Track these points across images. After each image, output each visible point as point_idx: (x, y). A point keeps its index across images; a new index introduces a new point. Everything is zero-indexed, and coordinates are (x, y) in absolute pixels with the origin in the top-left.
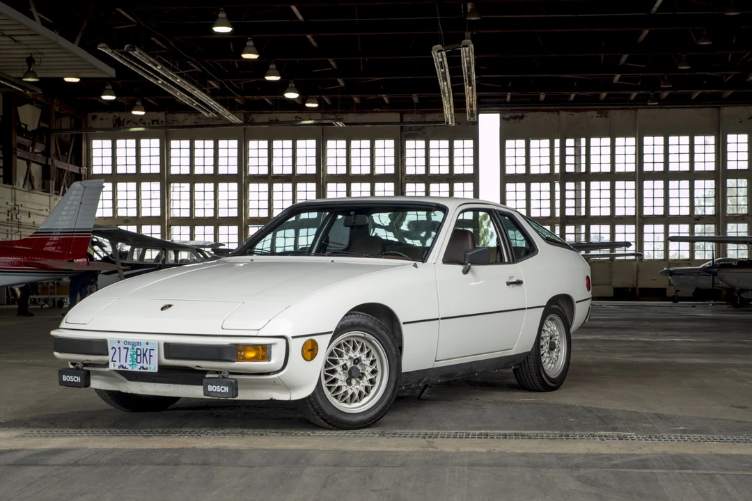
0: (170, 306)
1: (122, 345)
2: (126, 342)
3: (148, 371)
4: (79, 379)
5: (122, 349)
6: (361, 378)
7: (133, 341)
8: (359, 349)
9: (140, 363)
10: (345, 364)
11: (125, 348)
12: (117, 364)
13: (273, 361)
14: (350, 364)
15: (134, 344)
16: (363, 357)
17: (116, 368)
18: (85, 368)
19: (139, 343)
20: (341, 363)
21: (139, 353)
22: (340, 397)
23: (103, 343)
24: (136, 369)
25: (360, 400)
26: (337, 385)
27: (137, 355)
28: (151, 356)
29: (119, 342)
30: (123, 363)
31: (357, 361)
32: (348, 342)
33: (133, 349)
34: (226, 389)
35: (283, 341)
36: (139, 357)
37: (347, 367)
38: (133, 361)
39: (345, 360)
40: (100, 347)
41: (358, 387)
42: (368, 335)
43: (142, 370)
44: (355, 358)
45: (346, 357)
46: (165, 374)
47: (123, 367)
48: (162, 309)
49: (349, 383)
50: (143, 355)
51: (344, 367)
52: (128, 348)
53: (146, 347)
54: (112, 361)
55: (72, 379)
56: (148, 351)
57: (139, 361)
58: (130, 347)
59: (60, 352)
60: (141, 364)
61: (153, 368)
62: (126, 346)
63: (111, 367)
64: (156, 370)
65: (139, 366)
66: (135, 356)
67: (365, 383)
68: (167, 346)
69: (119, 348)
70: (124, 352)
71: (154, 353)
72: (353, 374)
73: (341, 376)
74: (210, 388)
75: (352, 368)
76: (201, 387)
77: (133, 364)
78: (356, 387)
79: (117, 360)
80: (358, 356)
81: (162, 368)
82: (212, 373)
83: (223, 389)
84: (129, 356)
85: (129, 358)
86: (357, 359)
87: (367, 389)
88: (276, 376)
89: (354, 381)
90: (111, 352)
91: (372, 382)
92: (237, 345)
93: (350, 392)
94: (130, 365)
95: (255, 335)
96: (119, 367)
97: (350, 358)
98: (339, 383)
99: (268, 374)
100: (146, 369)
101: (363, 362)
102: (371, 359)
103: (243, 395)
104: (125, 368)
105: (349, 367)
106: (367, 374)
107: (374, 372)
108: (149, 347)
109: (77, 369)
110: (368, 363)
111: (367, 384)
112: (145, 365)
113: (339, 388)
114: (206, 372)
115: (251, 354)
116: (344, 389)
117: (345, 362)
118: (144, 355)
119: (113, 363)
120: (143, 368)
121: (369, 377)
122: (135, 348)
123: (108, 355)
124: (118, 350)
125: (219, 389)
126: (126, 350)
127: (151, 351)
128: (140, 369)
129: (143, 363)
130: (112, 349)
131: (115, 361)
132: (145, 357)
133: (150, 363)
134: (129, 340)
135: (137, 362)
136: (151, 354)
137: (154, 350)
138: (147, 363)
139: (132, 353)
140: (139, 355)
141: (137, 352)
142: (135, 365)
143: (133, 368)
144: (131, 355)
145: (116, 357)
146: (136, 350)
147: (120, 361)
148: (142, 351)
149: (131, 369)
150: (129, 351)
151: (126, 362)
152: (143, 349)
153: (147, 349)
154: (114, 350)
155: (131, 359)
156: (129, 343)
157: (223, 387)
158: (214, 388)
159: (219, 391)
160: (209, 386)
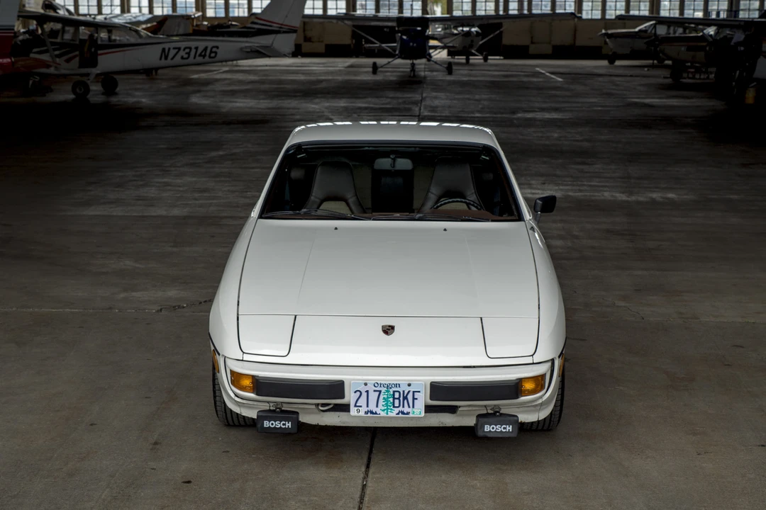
3: (411, 415)
5: (371, 393)
7: (387, 383)
9: (398, 407)
11: (375, 391)
12: (363, 409)
15: (388, 387)
17: (362, 413)
19: (398, 385)
21: (397, 395)
23: (339, 384)
24: (394, 413)
27: (394, 399)
28: (414, 399)
29: (366, 384)
30: (372, 407)
33: (388, 391)
36: (397, 401)
38: (387, 406)
43: (401, 415)
47: (372, 412)
50: (401, 397)
52: (380, 392)
53: (407, 389)
54: (355, 406)
55: (278, 424)
56: (411, 394)
58: (383, 390)
60: (401, 409)
61: (418, 412)
62: (377, 389)
63: (354, 412)
64: (423, 415)
65: (397, 410)
66: (391, 400)
68: (434, 386)
69: (367, 392)
70: (373, 396)
71: (420, 396)
74: (489, 429)
77: (387, 409)
79: (364, 405)
83: (504, 428)
84: (381, 400)
90: (352, 396)
94: (383, 410)
96: (366, 413)
100: (408, 413)
104: (376, 413)
108: (412, 389)
112: (406, 409)
115: (531, 387)
118: (405, 398)
119: (356, 408)
120: (403, 413)
122: (391, 391)
123: (345, 397)
124: (364, 395)
125: (499, 428)
126: (378, 393)
127: (415, 393)
128: (398, 414)
129: (403, 407)
130: (355, 392)
131: (361, 406)
132: (406, 401)
133: (413, 407)
134: (382, 382)
135: (394, 407)
136: (415, 397)
137: (419, 392)
138: (409, 407)
139: (385, 396)
140: (397, 399)
141: (394, 395)
142: (391, 409)
143: (387, 414)
144: (384, 398)
145: (362, 401)
146: (392, 393)
147: (368, 406)
148: (402, 393)
149: (385, 415)
150: (382, 394)
151: (377, 406)
152: (404, 391)
153: (409, 391)
154: (358, 393)
155: (384, 403)
156: (381, 385)
157: (505, 426)
158: (493, 428)
159: (499, 430)
160: (486, 426)
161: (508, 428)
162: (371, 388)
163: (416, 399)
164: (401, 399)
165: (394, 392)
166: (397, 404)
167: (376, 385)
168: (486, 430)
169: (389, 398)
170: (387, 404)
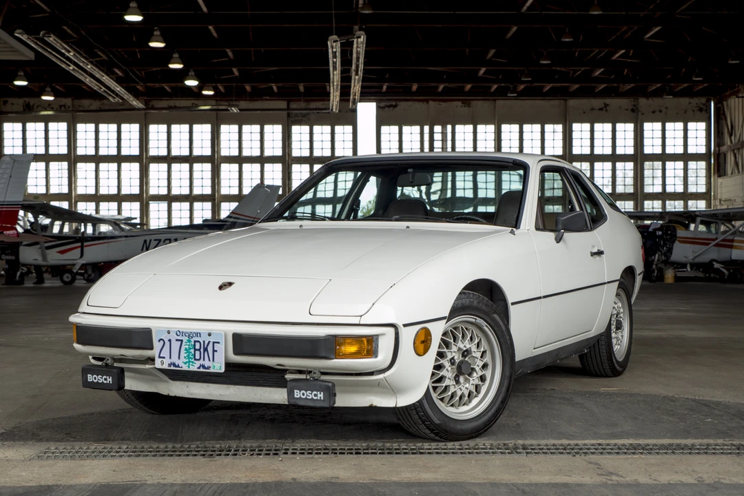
0: (230, 284)
2: (179, 333)
3: (211, 370)
4: (110, 380)
5: (173, 342)
6: (470, 375)
7: (189, 331)
8: (469, 338)
9: (199, 360)
10: (453, 358)
11: (177, 340)
12: (167, 361)
13: (381, 356)
14: (458, 358)
15: (190, 335)
16: (474, 349)
17: (165, 366)
18: (115, 365)
19: (199, 334)
20: (450, 356)
21: (197, 347)
22: (447, 400)
23: (147, 333)
24: (194, 367)
25: (470, 402)
26: (444, 385)
27: (195, 350)
28: (214, 351)
29: (169, 332)
30: (175, 359)
31: (466, 353)
32: (455, 328)
33: (189, 341)
34: (321, 395)
35: (392, 330)
36: (197, 353)
37: (455, 361)
38: (189, 358)
39: (453, 353)
40: (142, 338)
41: (467, 385)
42: (479, 321)
43: (202, 370)
44: (465, 349)
45: (454, 349)
47: (174, 365)
48: (221, 288)
49: (458, 382)
50: (203, 348)
51: (452, 361)
52: (182, 341)
53: (207, 339)
55: (100, 379)
56: (211, 345)
57: (197, 357)
58: (185, 339)
59: (83, 344)
60: (201, 362)
61: (218, 366)
62: (179, 338)
63: (158, 364)
64: (223, 370)
65: (198, 364)
66: (192, 351)
67: (475, 379)
68: (237, 337)
69: (170, 340)
70: (176, 345)
71: (220, 348)
72: (463, 370)
73: (448, 372)
74: (297, 394)
75: (461, 362)
76: (285, 391)
77: (189, 362)
78: (466, 386)
79: (167, 356)
80: (468, 346)
81: (229, 366)
82: (292, 373)
83: (316, 395)
84: (183, 351)
85: (183, 354)
86: (466, 351)
87: (477, 388)
88: (381, 376)
89: (462, 379)
90: (157, 345)
91: (482, 379)
92: (335, 336)
93: (459, 393)
94: (185, 363)
95: (357, 322)
96: (170, 365)
97: (459, 349)
98: (447, 382)
99: (371, 374)
100: (209, 368)
101: (474, 354)
102: (482, 350)
104: (178, 366)
105: (457, 361)
106: (477, 369)
107: (485, 366)
108: (212, 339)
109: (105, 366)
110: (479, 355)
111: (477, 382)
112: (207, 363)
113: (447, 388)
114: (285, 371)
115: (353, 349)
116: (452, 390)
117: (454, 354)
118: (206, 350)
119: (161, 360)
120: (204, 367)
121: (480, 374)
122: (192, 340)
123: (152, 348)
124: (167, 344)
125: (310, 395)
126: (180, 342)
127: (215, 344)
128: (199, 368)
129: (204, 360)
130: (159, 341)
131: (164, 358)
132: (206, 352)
133: (213, 360)
134: (184, 331)
135: (195, 359)
136: (215, 349)
137: (219, 343)
138: (209, 360)
139: (187, 347)
140: (198, 350)
141: (195, 345)
142: (193, 362)
143: (189, 367)
144: (186, 349)
145: (165, 353)
146: (193, 343)
147: (170, 358)
148: (202, 343)
149: (186, 369)
150: (184, 344)
151: (179, 358)
152: (204, 342)
153: (209, 342)
154: (162, 342)
155: (186, 355)
156: (183, 333)
157: (316, 393)
158: (303, 394)
159: (310, 398)
160: (296, 391)
161: (319, 395)
162: (173, 337)
163: (216, 351)
164: (202, 350)
165: (195, 342)
167: (178, 334)
168: (296, 396)
169: (190, 349)
170: (188, 356)
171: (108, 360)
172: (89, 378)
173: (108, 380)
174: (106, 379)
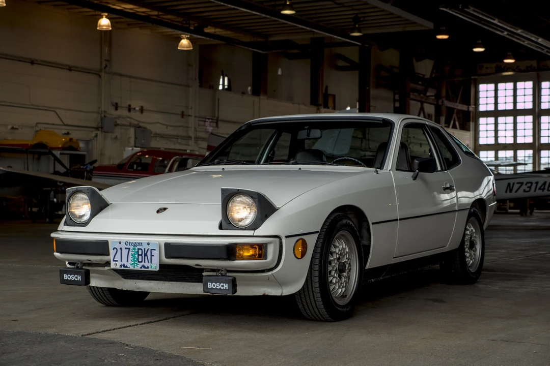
0: (165, 209)
1: (123, 246)
2: (127, 243)
3: (150, 269)
4: (79, 278)
5: (124, 250)
7: (134, 242)
9: (141, 262)
11: (126, 248)
12: (119, 263)
15: (135, 245)
17: (118, 267)
18: (84, 267)
19: (141, 244)
21: (140, 253)
23: (105, 244)
24: (138, 267)
27: (139, 255)
28: (152, 255)
29: (120, 243)
30: (124, 262)
33: (134, 249)
34: (226, 286)
35: (277, 240)
36: (140, 257)
38: (134, 261)
40: (102, 248)
43: (143, 269)
46: (166, 273)
47: (124, 266)
48: (158, 212)
50: (145, 254)
52: (129, 249)
53: (147, 247)
54: (114, 261)
55: (72, 277)
56: (150, 251)
58: (131, 247)
59: (61, 252)
60: (143, 263)
61: (154, 266)
62: (127, 247)
63: (113, 266)
64: (158, 269)
65: (140, 265)
66: (136, 256)
68: (167, 245)
69: (121, 249)
70: (125, 252)
71: (155, 253)
74: (210, 285)
76: (201, 285)
77: (134, 263)
79: (119, 260)
81: (162, 266)
82: (208, 271)
83: (223, 286)
84: (130, 256)
85: (130, 258)
88: (270, 273)
90: (112, 252)
94: (132, 265)
95: (252, 235)
96: (121, 266)
99: (262, 271)
100: (148, 268)
103: (242, 291)
104: (127, 267)
108: (150, 247)
109: (77, 268)
112: (147, 264)
114: (202, 270)
120: (144, 267)
122: (136, 248)
123: (108, 254)
124: (119, 251)
125: (218, 286)
126: (128, 250)
127: (152, 251)
128: (141, 268)
129: (145, 262)
130: (113, 249)
131: (117, 261)
132: (146, 257)
133: (151, 262)
134: (130, 241)
135: (139, 262)
136: (152, 254)
137: (155, 250)
138: (148, 262)
139: (133, 253)
140: (140, 255)
141: (138, 252)
142: (137, 264)
143: (134, 267)
144: (132, 255)
145: (118, 257)
147: (121, 261)
148: (143, 250)
150: (131, 251)
151: (127, 261)
152: (145, 249)
153: (148, 249)
154: (115, 250)
155: (132, 259)
156: (130, 243)
157: (222, 284)
158: (214, 286)
159: (219, 288)
160: (209, 283)
161: (225, 286)
163: (153, 256)
164: (143, 255)
165: (138, 249)
166: (140, 260)
169: (135, 254)
170: (134, 259)
171: (78, 264)
172: (65, 277)
173: (78, 278)
174: (77, 278)
